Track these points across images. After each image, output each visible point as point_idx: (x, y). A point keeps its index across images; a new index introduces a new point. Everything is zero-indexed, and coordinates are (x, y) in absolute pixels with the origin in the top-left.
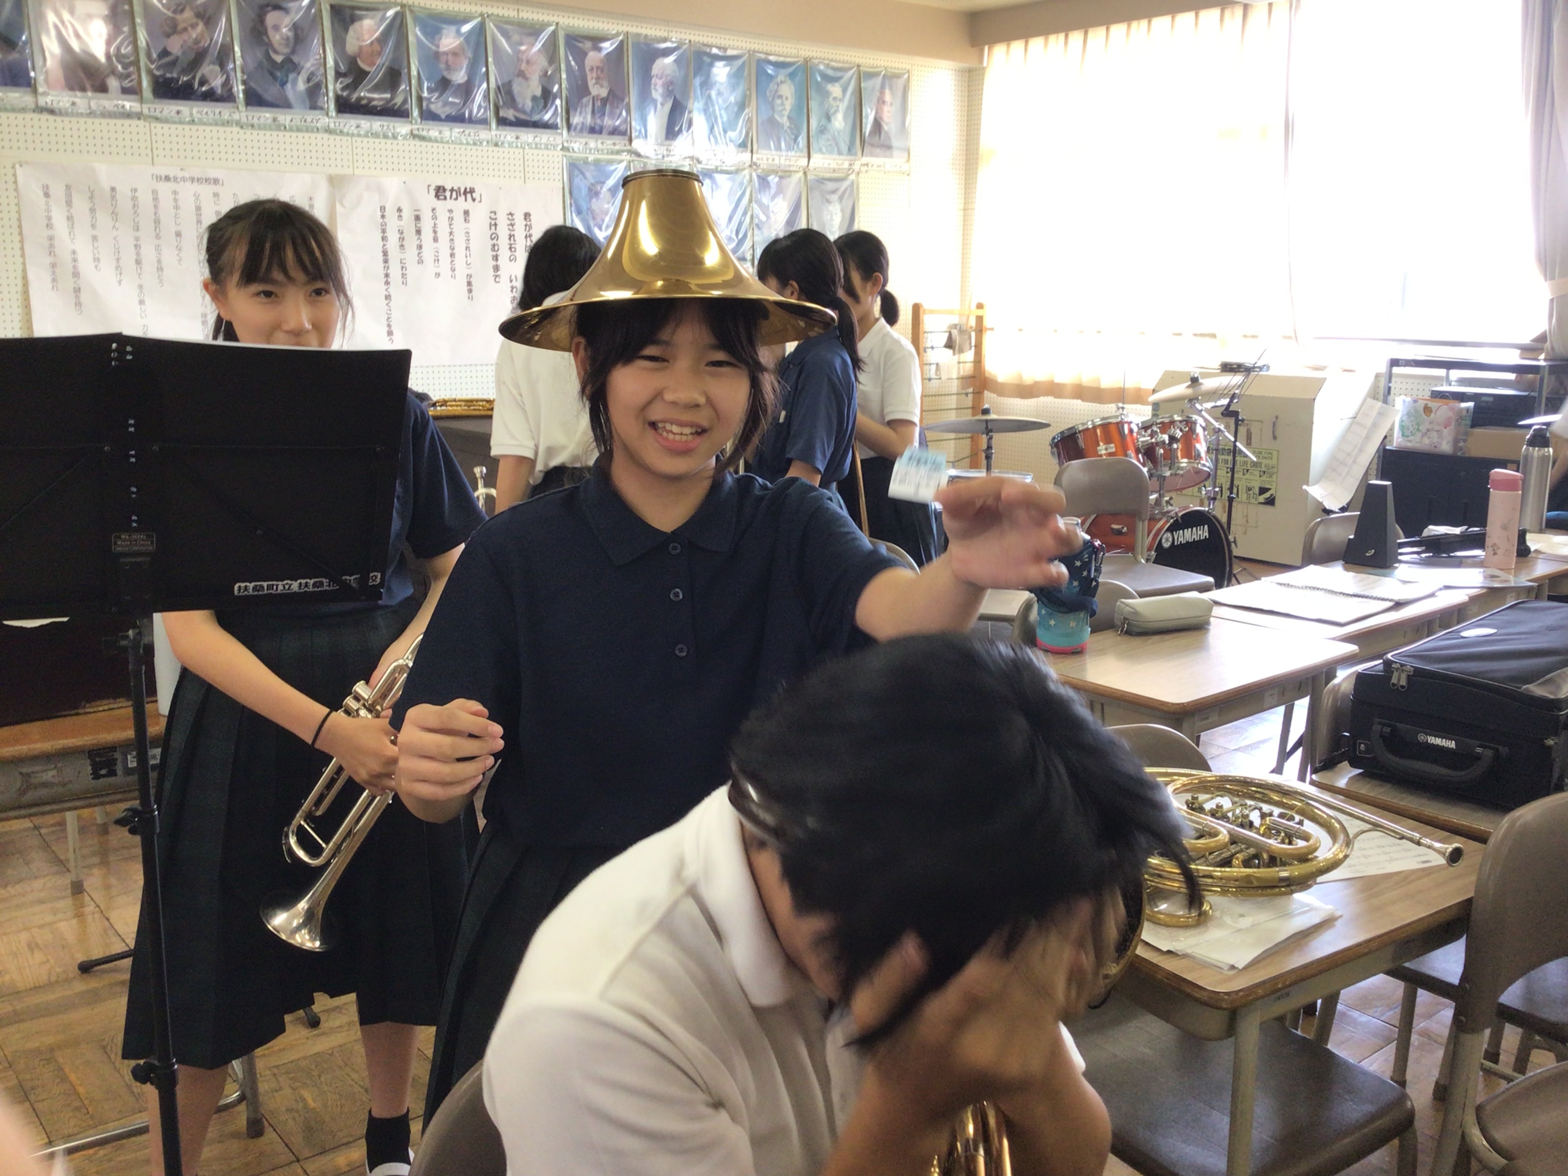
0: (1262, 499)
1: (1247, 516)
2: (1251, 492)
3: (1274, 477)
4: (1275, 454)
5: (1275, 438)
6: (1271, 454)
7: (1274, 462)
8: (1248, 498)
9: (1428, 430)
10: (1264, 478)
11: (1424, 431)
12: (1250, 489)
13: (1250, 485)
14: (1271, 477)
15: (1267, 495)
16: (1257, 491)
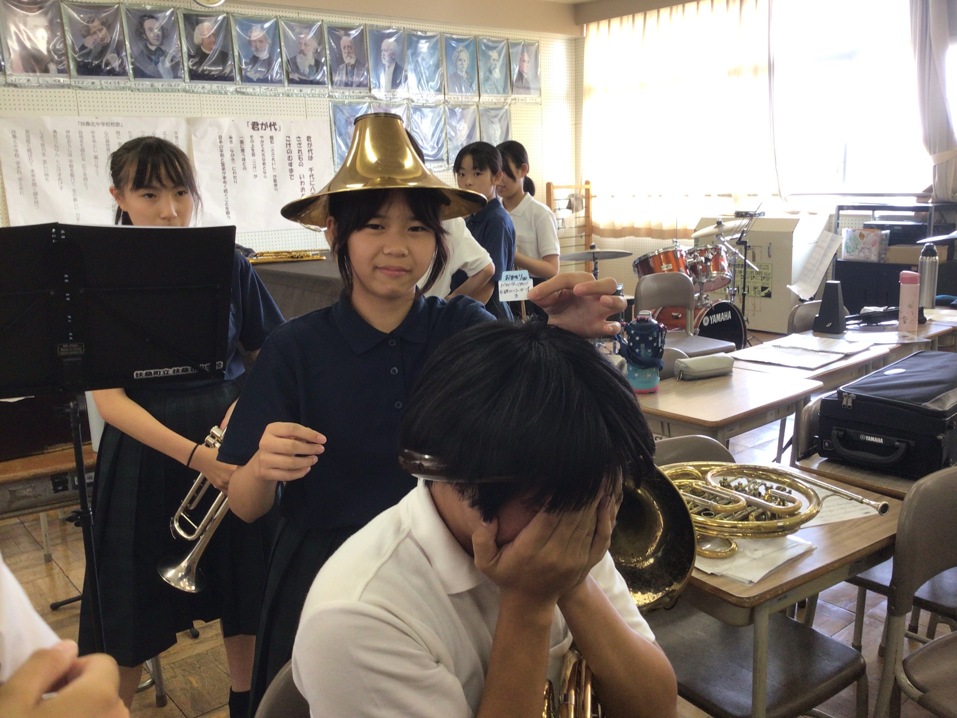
0: (763, 294)
1: (754, 305)
2: (756, 290)
3: (770, 280)
4: (770, 267)
5: (770, 256)
6: (768, 266)
7: (769, 271)
8: (755, 293)
9: (862, 248)
10: (764, 281)
11: (860, 248)
12: (755, 288)
13: (755, 286)
14: (768, 280)
15: (766, 291)
16: (760, 289)
